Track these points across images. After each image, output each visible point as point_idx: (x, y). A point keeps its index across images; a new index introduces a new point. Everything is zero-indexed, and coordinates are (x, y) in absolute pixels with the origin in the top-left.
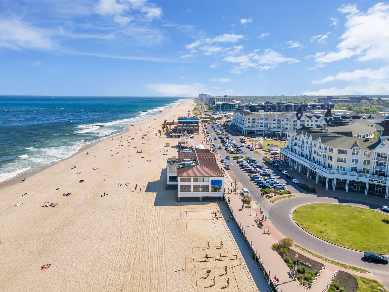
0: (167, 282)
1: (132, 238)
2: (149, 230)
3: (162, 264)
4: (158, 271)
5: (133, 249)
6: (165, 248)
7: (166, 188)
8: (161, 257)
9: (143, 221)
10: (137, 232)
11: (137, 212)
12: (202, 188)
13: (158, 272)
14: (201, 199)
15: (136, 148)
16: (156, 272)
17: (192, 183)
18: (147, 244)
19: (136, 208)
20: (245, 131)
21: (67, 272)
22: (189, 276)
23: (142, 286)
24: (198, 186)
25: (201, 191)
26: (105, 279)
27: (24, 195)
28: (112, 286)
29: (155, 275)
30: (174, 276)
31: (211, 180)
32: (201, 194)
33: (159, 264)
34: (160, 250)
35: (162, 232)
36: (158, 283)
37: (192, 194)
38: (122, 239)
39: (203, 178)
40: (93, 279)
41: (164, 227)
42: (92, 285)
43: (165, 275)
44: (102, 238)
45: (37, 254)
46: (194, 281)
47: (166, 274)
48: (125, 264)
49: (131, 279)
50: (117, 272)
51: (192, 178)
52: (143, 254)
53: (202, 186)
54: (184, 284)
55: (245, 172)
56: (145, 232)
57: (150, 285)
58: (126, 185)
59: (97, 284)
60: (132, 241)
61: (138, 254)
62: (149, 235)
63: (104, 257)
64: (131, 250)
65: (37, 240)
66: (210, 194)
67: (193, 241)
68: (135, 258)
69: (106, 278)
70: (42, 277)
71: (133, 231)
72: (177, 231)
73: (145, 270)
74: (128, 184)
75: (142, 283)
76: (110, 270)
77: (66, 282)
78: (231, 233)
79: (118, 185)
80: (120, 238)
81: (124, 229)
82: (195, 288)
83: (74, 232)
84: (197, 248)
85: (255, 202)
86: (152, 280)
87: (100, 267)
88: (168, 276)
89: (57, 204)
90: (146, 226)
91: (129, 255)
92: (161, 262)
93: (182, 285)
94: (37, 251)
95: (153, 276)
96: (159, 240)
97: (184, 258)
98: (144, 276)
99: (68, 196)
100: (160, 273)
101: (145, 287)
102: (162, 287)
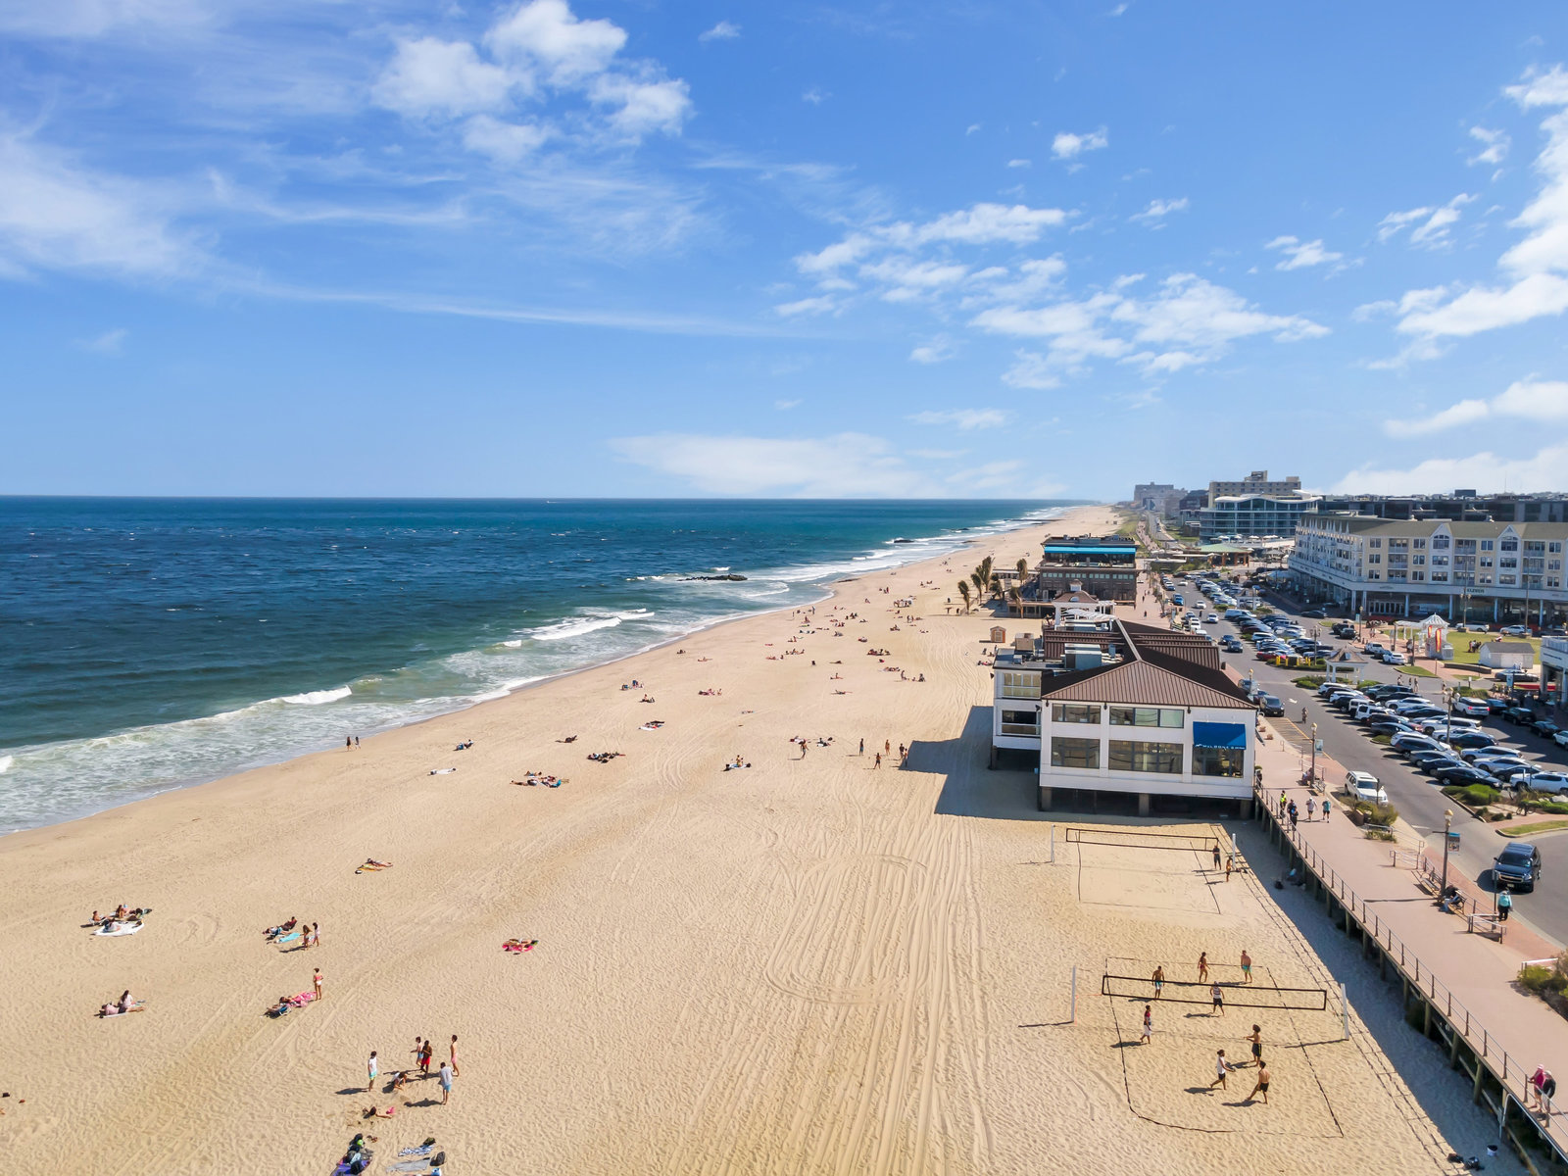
0: (987, 1052)
1: (842, 902)
2: (915, 885)
3: (967, 997)
4: (951, 1014)
5: (844, 933)
6: (979, 945)
7: (987, 765)
8: (965, 974)
9: (887, 853)
10: (864, 884)
11: (866, 825)
12: (1150, 756)
13: (949, 1019)
14: (1144, 803)
15: (865, 641)
16: (942, 1016)
17: (1105, 732)
18: (905, 927)
19: (861, 815)
20: (1354, 596)
21: (591, 969)
22: (1087, 1047)
23: (879, 1053)
24: (1133, 744)
25: (1145, 767)
26: (732, 1010)
27: (462, 748)
28: (759, 1035)
29: (938, 1025)
30: (1019, 1041)
31: (1195, 723)
32: (1145, 782)
33: (953, 994)
34: (959, 951)
35: (970, 895)
36: (949, 1052)
37: (1102, 778)
38: (802, 898)
39: (1159, 710)
40: (687, 1005)
41: (976, 879)
42: (682, 1019)
43: (981, 1033)
44: (722, 888)
45: (491, 908)
46: (1114, 1067)
47: (987, 1030)
48: (811, 976)
49: (833, 1026)
50: (777, 996)
51: (1105, 707)
52: (885, 955)
53: (1152, 745)
54: (1065, 1071)
55: (1359, 728)
56: (897, 888)
57: (914, 1053)
58: (821, 742)
59: (701, 1022)
60: (840, 911)
61: (864, 952)
62: (911, 896)
63: (730, 945)
64: (835, 935)
65: (494, 871)
66: (1189, 783)
67: (1108, 936)
68: (852, 964)
69: (735, 1007)
70: (504, 971)
71: (846, 879)
72: (1034, 896)
73: (894, 1005)
74: (830, 739)
75: (879, 1044)
76: (750, 986)
77: (589, 996)
78: (1291, 924)
79: (792, 740)
80: (795, 896)
81: (812, 871)
82: (1118, 1091)
83: (622, 859)
84: (1128, 962)
85: (1416, 829)
86: (923, 1039)
87: (714, 973)
88: (992, 1036)
89: (567, 781)
90: (902, 871)
91: (827, 951)
92: (962, 988)
93: (1058, 1074)
94: (492, 899)
95: (927, 1028)
96: (955, 918)
97: (1065, 987)
98: (889, 1022)
99: (605, 761)
100: (957, 1024)
101: (892, 1057)
102: (966, 1068)
